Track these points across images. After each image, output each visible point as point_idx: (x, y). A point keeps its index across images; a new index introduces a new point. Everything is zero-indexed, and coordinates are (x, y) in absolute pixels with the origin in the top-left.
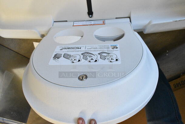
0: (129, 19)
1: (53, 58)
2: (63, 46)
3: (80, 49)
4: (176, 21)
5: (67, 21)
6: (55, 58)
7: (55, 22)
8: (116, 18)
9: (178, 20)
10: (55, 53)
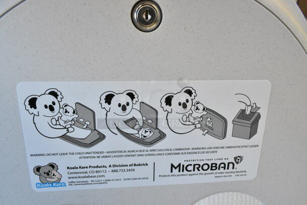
1: (259, 116)
2: (234, 178)
3: (172, 166)
6: (252, 113)
10: (257, 138)
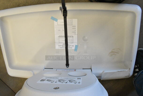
0: (91, 70)
3: (58, 78)
4: (119, 71)
5: (53, 69)
6: (42, 81)
7: (45, 68)
8: (83, 69)
9: (120, 71)
